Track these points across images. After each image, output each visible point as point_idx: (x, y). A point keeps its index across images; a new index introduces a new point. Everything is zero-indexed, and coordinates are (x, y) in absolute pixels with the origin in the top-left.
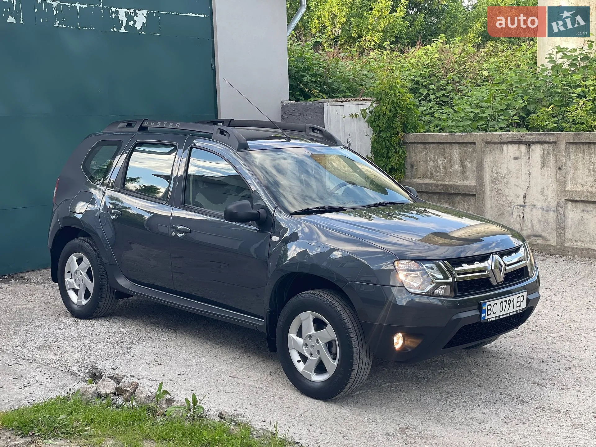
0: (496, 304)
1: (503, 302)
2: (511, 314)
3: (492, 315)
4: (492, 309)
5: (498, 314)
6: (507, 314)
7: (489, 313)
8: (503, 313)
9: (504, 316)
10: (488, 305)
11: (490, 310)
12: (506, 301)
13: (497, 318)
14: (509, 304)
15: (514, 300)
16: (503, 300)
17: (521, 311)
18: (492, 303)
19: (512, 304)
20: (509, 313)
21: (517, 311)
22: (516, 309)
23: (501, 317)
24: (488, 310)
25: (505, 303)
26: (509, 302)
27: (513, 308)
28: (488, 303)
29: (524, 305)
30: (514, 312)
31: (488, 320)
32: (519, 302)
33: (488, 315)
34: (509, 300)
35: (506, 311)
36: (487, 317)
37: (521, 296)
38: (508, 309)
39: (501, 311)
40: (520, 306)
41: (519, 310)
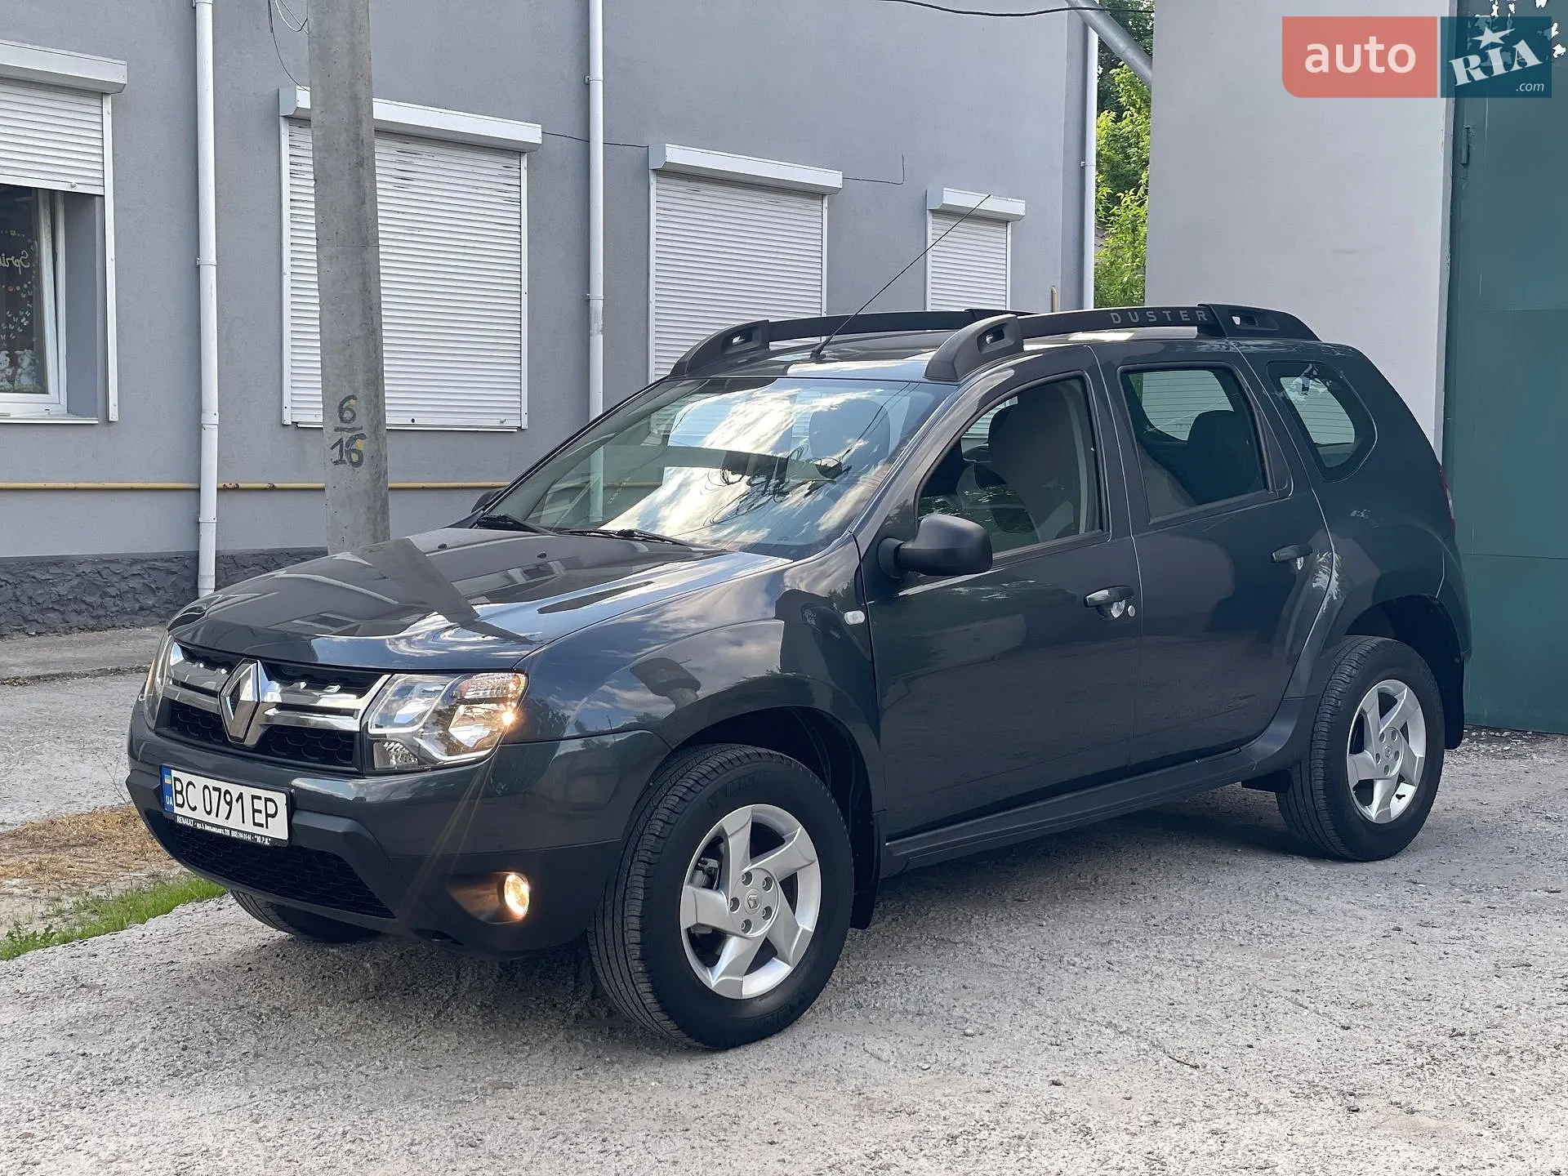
0: (195, 787)
1: (211, 789)
2: (234, 834)
3: (185, 811)
4: (184, 793)
5: (200, 815)
6: (224, 828)
7: (180, 801)
8: (212, 819)
9: (216, 830)
10: (176, 779)
11: (181, 793)
12: (219, 790)
13: (199, 826)
14: (230, 804)
15: (241, 796)
16: (211, 783)
17: (266, 843)
18: (185, 778)
19: (236, 806)
20: (231, 829)
21: (253, 835)
22: (249, 827)
23: (208, 828)
24: (176, 792)
25: (215, 794)
26: (228, 796)
27: (243, 822)
28: (174, 773)
29: (278, 830)
30: (243, 832)
31: (179, 820)
32: (260, 812)
33: (178, 805)
34: (227, 792)
35: (221, 821)
36: (177, 810)
37: (267, 800)
38: (227, 818)
39: (208, 810)
40: (265, 826)
41: (261, 836)
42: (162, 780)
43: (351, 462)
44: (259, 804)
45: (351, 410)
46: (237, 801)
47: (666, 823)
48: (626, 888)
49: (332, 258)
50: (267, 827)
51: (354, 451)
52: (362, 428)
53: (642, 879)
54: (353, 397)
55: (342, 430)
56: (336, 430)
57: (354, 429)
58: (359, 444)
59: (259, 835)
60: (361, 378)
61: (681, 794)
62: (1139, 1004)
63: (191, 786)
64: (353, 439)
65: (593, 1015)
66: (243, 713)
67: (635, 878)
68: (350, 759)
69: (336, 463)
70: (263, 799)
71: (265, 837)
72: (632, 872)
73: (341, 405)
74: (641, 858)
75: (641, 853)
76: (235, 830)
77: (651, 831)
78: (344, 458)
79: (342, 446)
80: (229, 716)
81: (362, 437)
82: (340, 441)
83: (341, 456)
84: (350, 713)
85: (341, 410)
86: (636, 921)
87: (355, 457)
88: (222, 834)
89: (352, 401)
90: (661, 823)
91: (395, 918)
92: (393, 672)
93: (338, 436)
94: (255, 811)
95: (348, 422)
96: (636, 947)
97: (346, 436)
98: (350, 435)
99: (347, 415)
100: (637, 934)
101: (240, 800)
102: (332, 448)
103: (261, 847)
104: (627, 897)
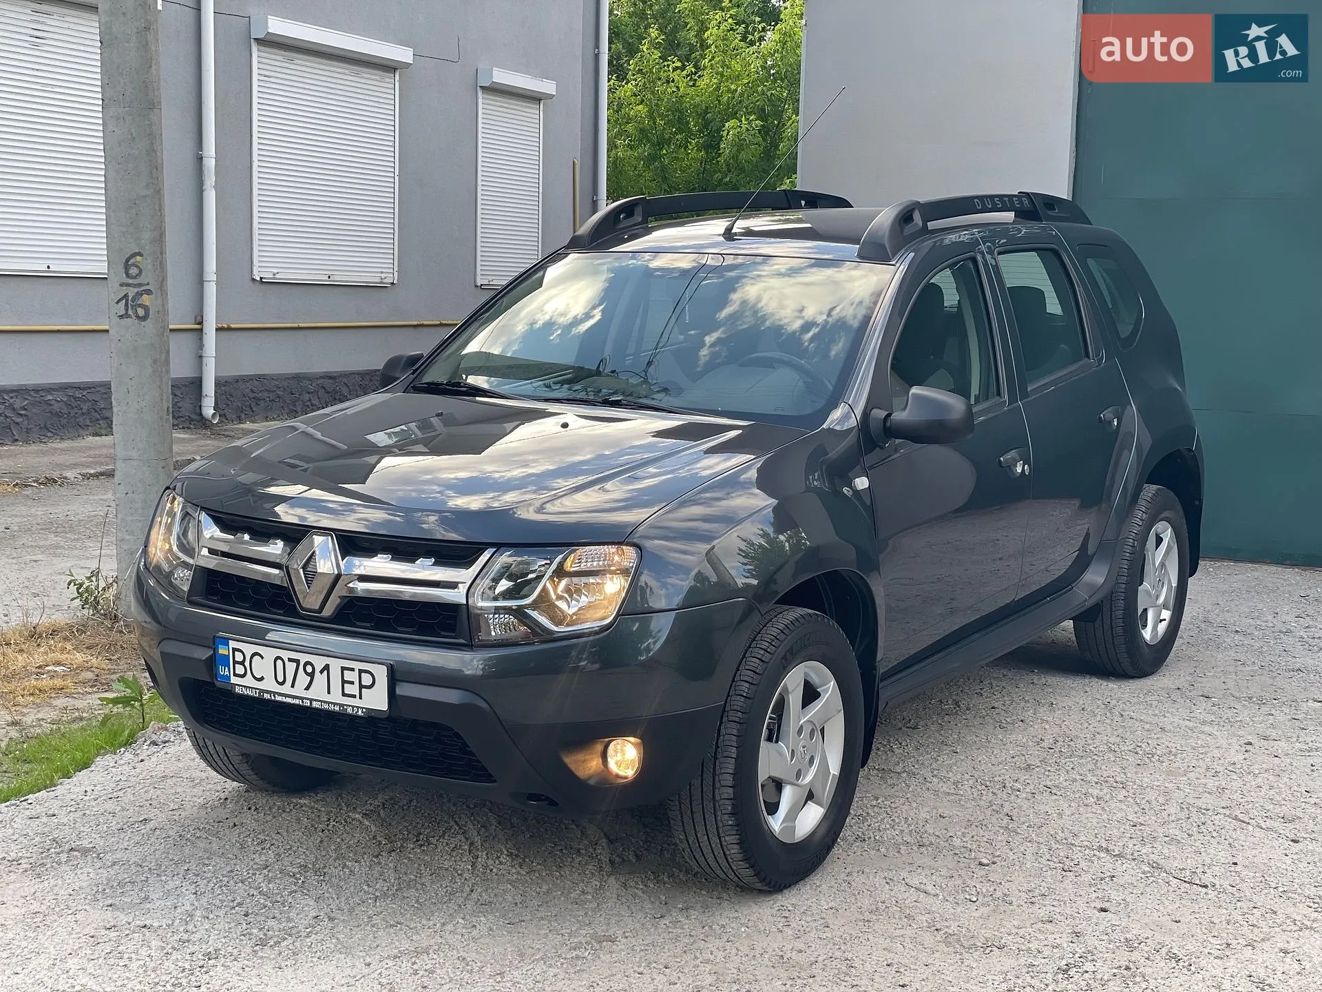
0: (262, 658)
1: (286, 660)
2: (315, 705)
3: (248, 681)
4: (247, 664)
5: (269, 685)
6: (302, 699)
7: (240, 672)
8: (287, 689)
9: (289, 700)
10: (234, 650)
11: (242, 663)
12: (298, 662)
13: (267, 696)
14: (311, 674)
15: (327, 667)
16: (286, 655)
17: (360, 714)
18: (249, 649)
19: (320, 677)
20: (311, 700)
21: (342, 705)
22: (336, 697)
23: (279, 698)
24: (235, 662)
25: (291, 665)
26: (309, 669)
27: (329, 693)
28: (232, 644)
29: (377, 700)
30: (329, 703)
31: (238, 690)
32: (352, 683)
33: (235, 675)
34: (307, 663)
35: (299, 690)
36: (234, 680)
37: (361, 671)
38: (307, 688)
39: (280, 679)
40: (358, 696)
41: (353, 707)
42: (215, 650)
43: (138, 317)
44: (349, 676)
45: (137, 266)
46: (321, 672)
47: (751, 684)
48: (717, 747)
49: (118, 119)
50: (361, 698)
51: (140, 306)
52: (148, 284)
53: (734, 738)
54: (140, 254)
55: (128, 285)
56: (122, 285)
57: (140, 285)
58: (146, 299)
59: (350, 706)
60: (147, 235)
61: (759, 656)
62: (1106, 827)
63: (257, 657)
64: (140, 294)
65: (624, 860)
66: (321, 586)
67: (727, 737)
68: (454, 631)
69: (121, 317)
70: (357, 671)
71: (358, 707)
72: (723, 731)
73: (127, 260)
74: (731, 719)
75: (731, 713)
76: (316, 700)
77: (738, 692)
78: (130, 312)
79: (127, 301)
80: (300, 586)
81: (149, 292)
82: (126, 296)
83: (127, 310)
84: (453, 585)
85: (127, 266)
86: (730, 778)
87: (141, 312)
88: (299, 705)
89: (138, 258)
90: (747, 685)
91: (495, 781)
92: (499, 546)
93: (124, 290)
94: (344, 682)
95: (135, 277)
96: (728, 802)
97: (132, 292)
98: (136, 290)
99: (133, 271)
100: (730, 791)
101: (326, 672)
102: (117, 303)
103: (354, 718)
104: (719, 756)
